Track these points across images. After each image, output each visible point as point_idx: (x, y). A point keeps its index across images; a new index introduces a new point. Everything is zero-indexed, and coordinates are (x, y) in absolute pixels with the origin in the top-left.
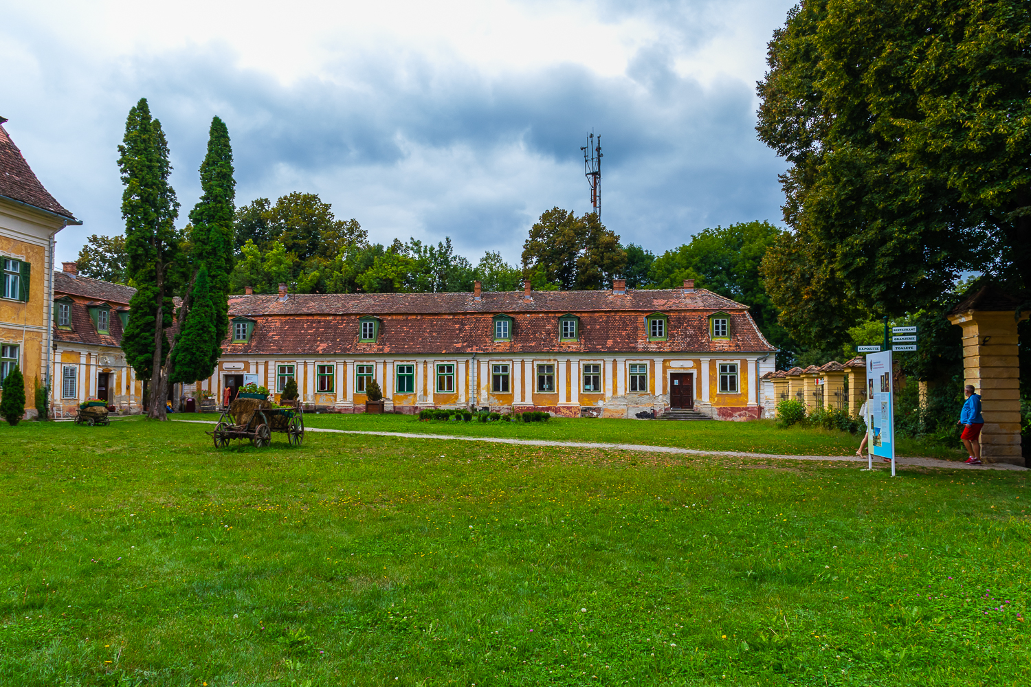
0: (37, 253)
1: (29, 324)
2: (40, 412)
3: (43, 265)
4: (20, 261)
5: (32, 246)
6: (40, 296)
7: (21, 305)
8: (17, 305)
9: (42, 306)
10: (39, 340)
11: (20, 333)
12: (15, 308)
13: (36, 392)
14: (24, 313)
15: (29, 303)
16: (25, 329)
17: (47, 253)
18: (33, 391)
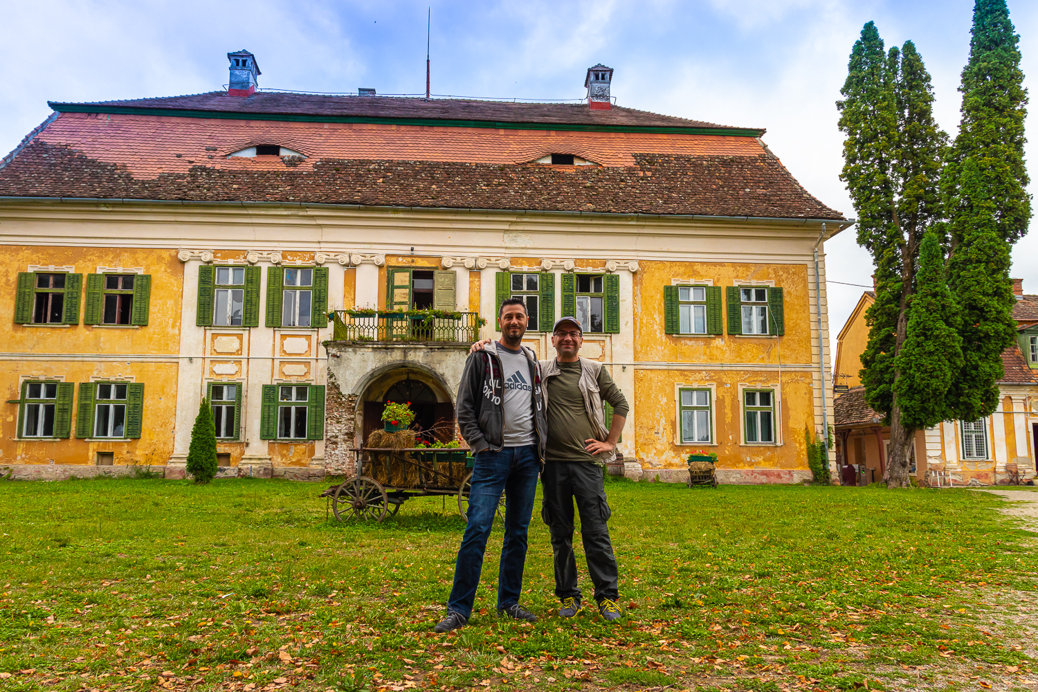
0: (794, 273)
1: (788, 363)
2: (816, 473)
3: (805, 286)
4: (767, 287)
5: (785, 267)
6: (803, 326)
7: (772, 341)
8: (766, 342)
9: (809, 339)
10: (808, 381)
11: (773, 375)
12: (763, 345)
13: (808, 448)
14: (778, 349)
15: (785, 338)
16: (780, 369)
17: (810, 272)
18: (804, 447)
